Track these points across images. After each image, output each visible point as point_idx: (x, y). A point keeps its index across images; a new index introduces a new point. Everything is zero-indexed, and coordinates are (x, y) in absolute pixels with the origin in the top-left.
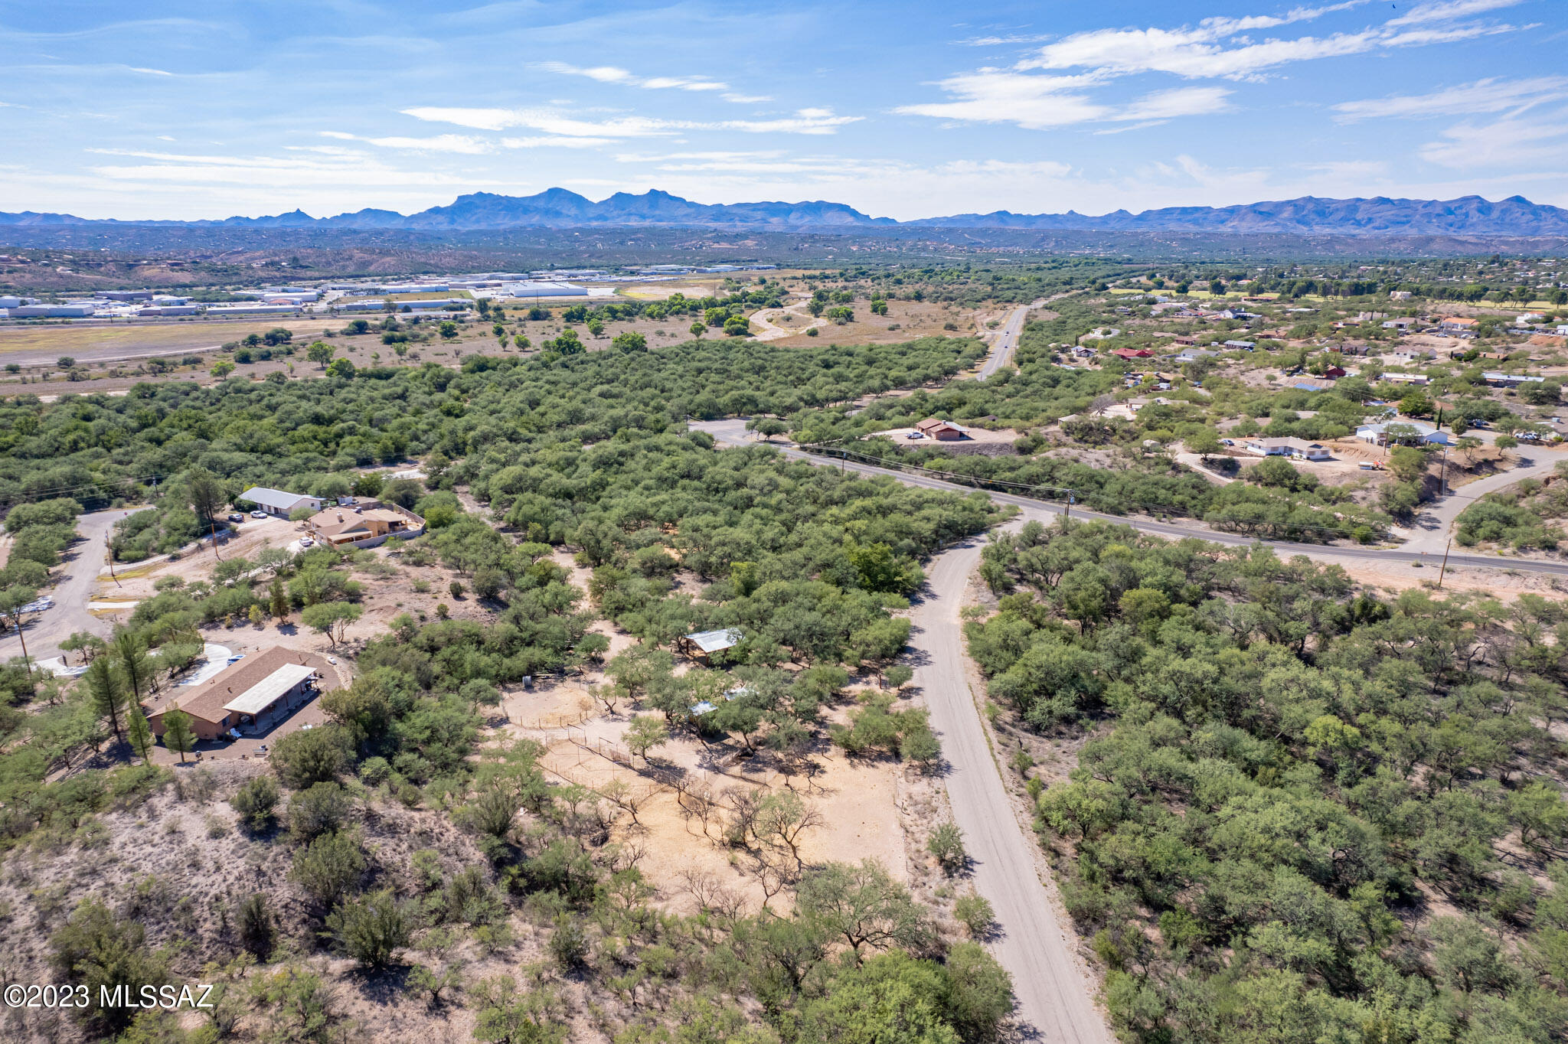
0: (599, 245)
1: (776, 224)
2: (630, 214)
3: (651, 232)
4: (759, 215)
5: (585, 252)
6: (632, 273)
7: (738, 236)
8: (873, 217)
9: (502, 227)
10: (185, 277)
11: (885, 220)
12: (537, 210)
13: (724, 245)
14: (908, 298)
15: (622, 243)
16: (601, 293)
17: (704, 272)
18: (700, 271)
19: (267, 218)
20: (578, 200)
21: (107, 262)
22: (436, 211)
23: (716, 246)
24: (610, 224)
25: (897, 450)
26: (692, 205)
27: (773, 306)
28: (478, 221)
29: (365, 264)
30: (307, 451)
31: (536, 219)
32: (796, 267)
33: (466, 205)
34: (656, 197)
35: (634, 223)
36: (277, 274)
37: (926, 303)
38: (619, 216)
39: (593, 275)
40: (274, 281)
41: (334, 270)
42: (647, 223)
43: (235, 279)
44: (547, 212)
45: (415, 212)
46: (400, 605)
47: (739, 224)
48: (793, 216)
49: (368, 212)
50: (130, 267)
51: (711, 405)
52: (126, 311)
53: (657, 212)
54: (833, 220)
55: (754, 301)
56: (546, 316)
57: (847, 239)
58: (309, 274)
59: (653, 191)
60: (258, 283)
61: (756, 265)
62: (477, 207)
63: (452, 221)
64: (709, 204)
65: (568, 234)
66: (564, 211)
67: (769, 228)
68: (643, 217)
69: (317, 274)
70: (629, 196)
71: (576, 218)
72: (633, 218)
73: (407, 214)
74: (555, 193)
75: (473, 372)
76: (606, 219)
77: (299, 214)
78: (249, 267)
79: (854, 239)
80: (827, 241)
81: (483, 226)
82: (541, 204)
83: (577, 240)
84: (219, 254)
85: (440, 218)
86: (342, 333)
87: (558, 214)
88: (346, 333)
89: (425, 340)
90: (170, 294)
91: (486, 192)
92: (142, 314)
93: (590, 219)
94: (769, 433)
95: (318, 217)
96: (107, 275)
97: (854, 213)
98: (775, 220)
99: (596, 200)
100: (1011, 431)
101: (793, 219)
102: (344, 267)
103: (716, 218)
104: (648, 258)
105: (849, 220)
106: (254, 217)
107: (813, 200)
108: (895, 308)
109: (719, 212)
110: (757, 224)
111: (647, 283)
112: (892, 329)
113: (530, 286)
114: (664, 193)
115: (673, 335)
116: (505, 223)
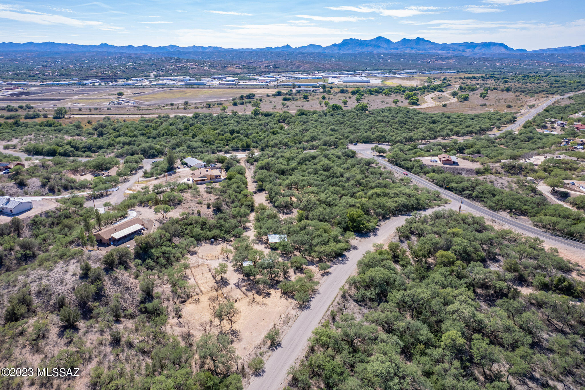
0: (389, 61)
1: (468, 52)
2: (407, 47)
3: (412, 56)
4: (461, 48)
5: (382, 63)
6: (395, 73)
7: (447, 58)
8: (515, 49)
9: (357, 52)
10: (239, 71)
11: (521, 50)
12: (371, 45)
13: (440, 62)
14: (503, 90)
15: (398, 60)
16: (376, 82)
17: (425, 73)
18: (423, 73)
19: (278, 48)
20: (388, 41)
21: (219, 65)
22: (335, 45)
23: (436, 62)
24: (398, 51)
25: (422, 167)
26: (434, 44)
27: (439, 91)
28: (348, 49)
29: (299, 67)
30: (220, 143)
31: (370, 49)
32: (466, 72)
33: (346, 43)
34: (419, 40)
35: (408, 51)
36: (268, 70)
37: (511, 93)
38: (403, 48)
39: (379, 74)
40: (266, 73)
41: (287, 69)
42: (413, 51)
43: (254, 72)
44: (375, 46)
45: (327, 46)
46: (189, 208)
47: (451, 52)
48: (477, 48)
49: (311, 45)
50: (225, 67)
51: (368, 138)
52: (216, 83)
53: (418, 46)
54: (495, 50)
55: (432, 89)
56: (347, 92)
57: (496, 60)
58: (278, 70)
59: (418, 38)
60: (260, 74)
61: (449, 71)
62: (349, 44)
63: (340, 49)
64: (441, 43)
65: (379, 55)
66: (382, 46)
67: (464, 54)
68: (412, 48)
69: (281, 70)
70: (408, 40)
71: (386, 49)
72: (409, 49)
73: (324, 46)
74: (379, 38)
75: (299, 115)
76: (397, 49)
77: (288, 46)
78: (260, 68)
79: (499, 60)
80: (486, 60)
81: (350, 52)
82: (374, 43)
83: (382, 58)
84: (254, 62)
85: (335, 48)
86: (273, 95)
87: (379, 47)
88: (274, 95)
89: (297, 100)
90: (233, 77)
91: (353, 38)
92: (220, 84)
93: (391, 49)
94: (380, 153)
95: (294, 47)
96: (218, 70)
97: (506, 47)
98: (468, 50)
99: (395, 42)
100: (478, 163)
101: (477, 50)
102: (292, 68)
103: (442, 49)
104: (406, 66)
105: (503, 50)
106: (273, 47)
107: (487, 42)
108: (491, 95)
109: (445, 47)
110: (459, 52)
111: (398, 78)
112: (481, 106)
113: (352, 78)
114: (423, 39)
115: (387, 103)
116: (358, 50)
